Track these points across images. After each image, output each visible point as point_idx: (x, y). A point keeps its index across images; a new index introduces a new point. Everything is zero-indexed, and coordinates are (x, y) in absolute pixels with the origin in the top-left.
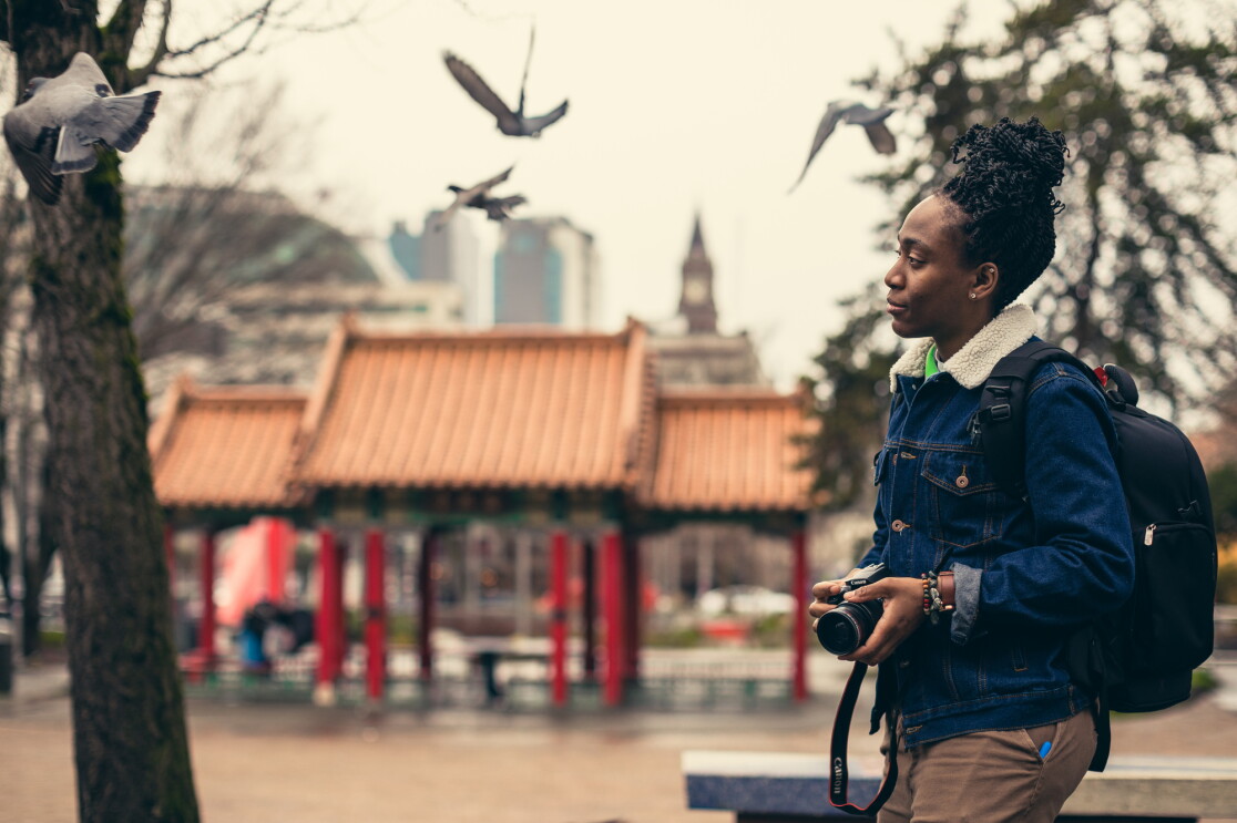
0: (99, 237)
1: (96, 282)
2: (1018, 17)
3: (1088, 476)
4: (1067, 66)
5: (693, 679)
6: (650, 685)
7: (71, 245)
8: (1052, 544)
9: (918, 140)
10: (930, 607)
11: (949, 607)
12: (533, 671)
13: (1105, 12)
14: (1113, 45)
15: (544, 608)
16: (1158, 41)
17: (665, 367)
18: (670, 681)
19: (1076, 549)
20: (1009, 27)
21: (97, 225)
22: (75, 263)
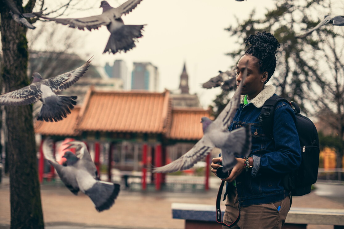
0: (21, 62)
1: (20, 74)
2: (268, 13)
3: (290, 133)
4: (281, 26)
5: (179, 184)
6: (168, 185)
7: (13, 64)
8: (280, 151)
9: (241, 44)
10: (246, 166)
11: (251, 166)
12: (137, 180)
13: (291, 12)
14: (293, 21)
15: (141, 164)
16: (305, 20)
17: (174, 102)
18: (173, 184)
19: (286, 153)
20: (266, 15)
21: (21, 59)
22: (14, 69)
